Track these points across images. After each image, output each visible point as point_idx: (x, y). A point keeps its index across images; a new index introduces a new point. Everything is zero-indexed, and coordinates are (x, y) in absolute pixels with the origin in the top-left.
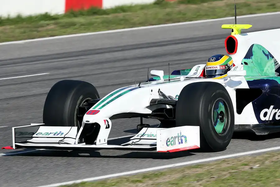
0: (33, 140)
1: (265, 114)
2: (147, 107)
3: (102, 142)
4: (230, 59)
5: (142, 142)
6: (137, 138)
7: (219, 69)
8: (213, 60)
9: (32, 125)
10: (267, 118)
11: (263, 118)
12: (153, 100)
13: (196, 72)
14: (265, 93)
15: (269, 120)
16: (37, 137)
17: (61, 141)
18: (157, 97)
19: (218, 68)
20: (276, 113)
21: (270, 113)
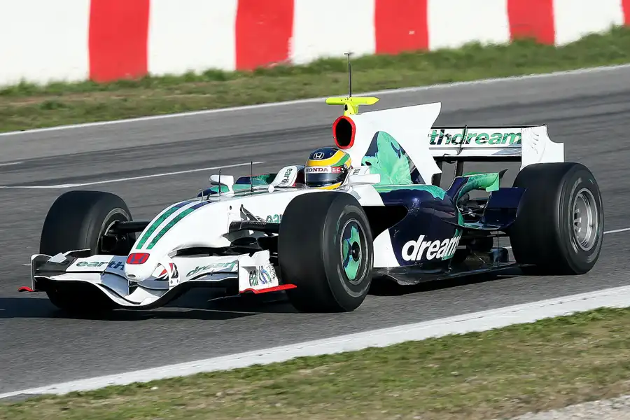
1: (411, 250)
2: (224, 236)
4: (347, 156)
7: (330, 172)
8: (319, 157)
10: (413, 257)
11: (406, 257)
12: (233, 223)
13: (286, 178)
14: (413, 212)
15: (416, 261)
18: (238, 219)
19: (329, 170)
20: (428, 248)
21: (418, 248)
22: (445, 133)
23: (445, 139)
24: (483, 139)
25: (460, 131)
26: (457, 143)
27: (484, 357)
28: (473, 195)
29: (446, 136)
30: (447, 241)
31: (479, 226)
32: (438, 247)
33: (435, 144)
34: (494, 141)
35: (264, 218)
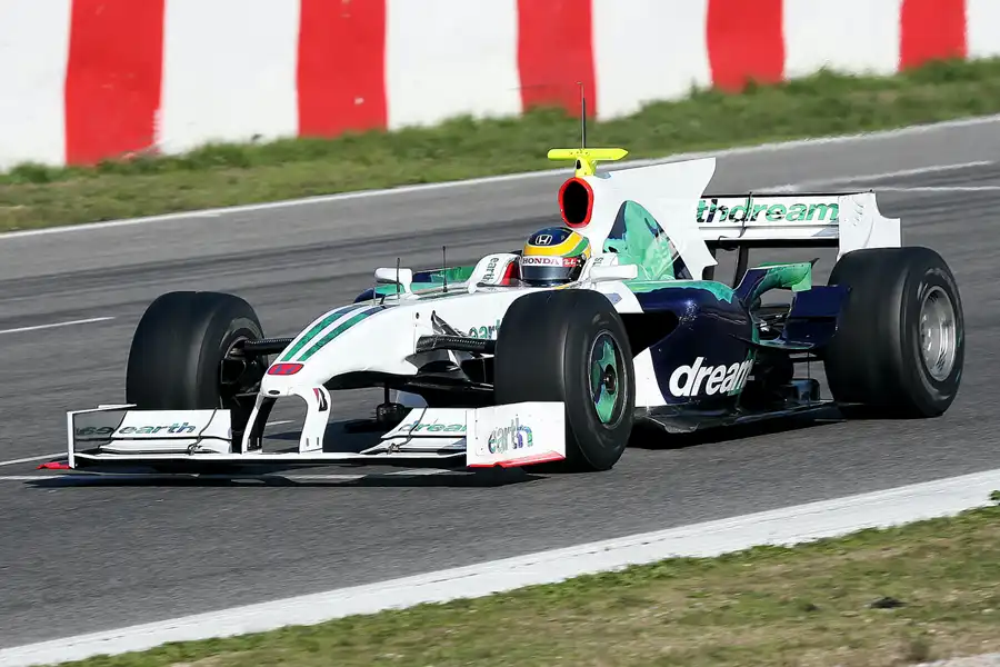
0: (114, 445)
1: (683, 381)
2: (409, 358)
3: (313, 445)
4: (586, 241)
5: (414, 443)
6: (401, 433)
7: (561, 265)
8: (545, 241)
9: (101, 407)
10: (685, 392)
11: (675, 391)
12: (422, 339)
13: (489, 272)
14: (687, 322)
15: (690, 397)
16: (122, 439)
17: (195, 445)
18: (429, 331)
19: (559, 263)
20: (708, 377)
21: (694, 377)
22: (719, 205)
23: (718, 214)
24: (778, 213)
25: (742, 201)
26: (737, 220)
27: (479, 641)
28: (768, 298)
29: (720, 209)
30: (735, 366)
31: (779, 343)
32: (723, 375)
33: (703, 221)
34: (794, 217)
35: (466, 331)
